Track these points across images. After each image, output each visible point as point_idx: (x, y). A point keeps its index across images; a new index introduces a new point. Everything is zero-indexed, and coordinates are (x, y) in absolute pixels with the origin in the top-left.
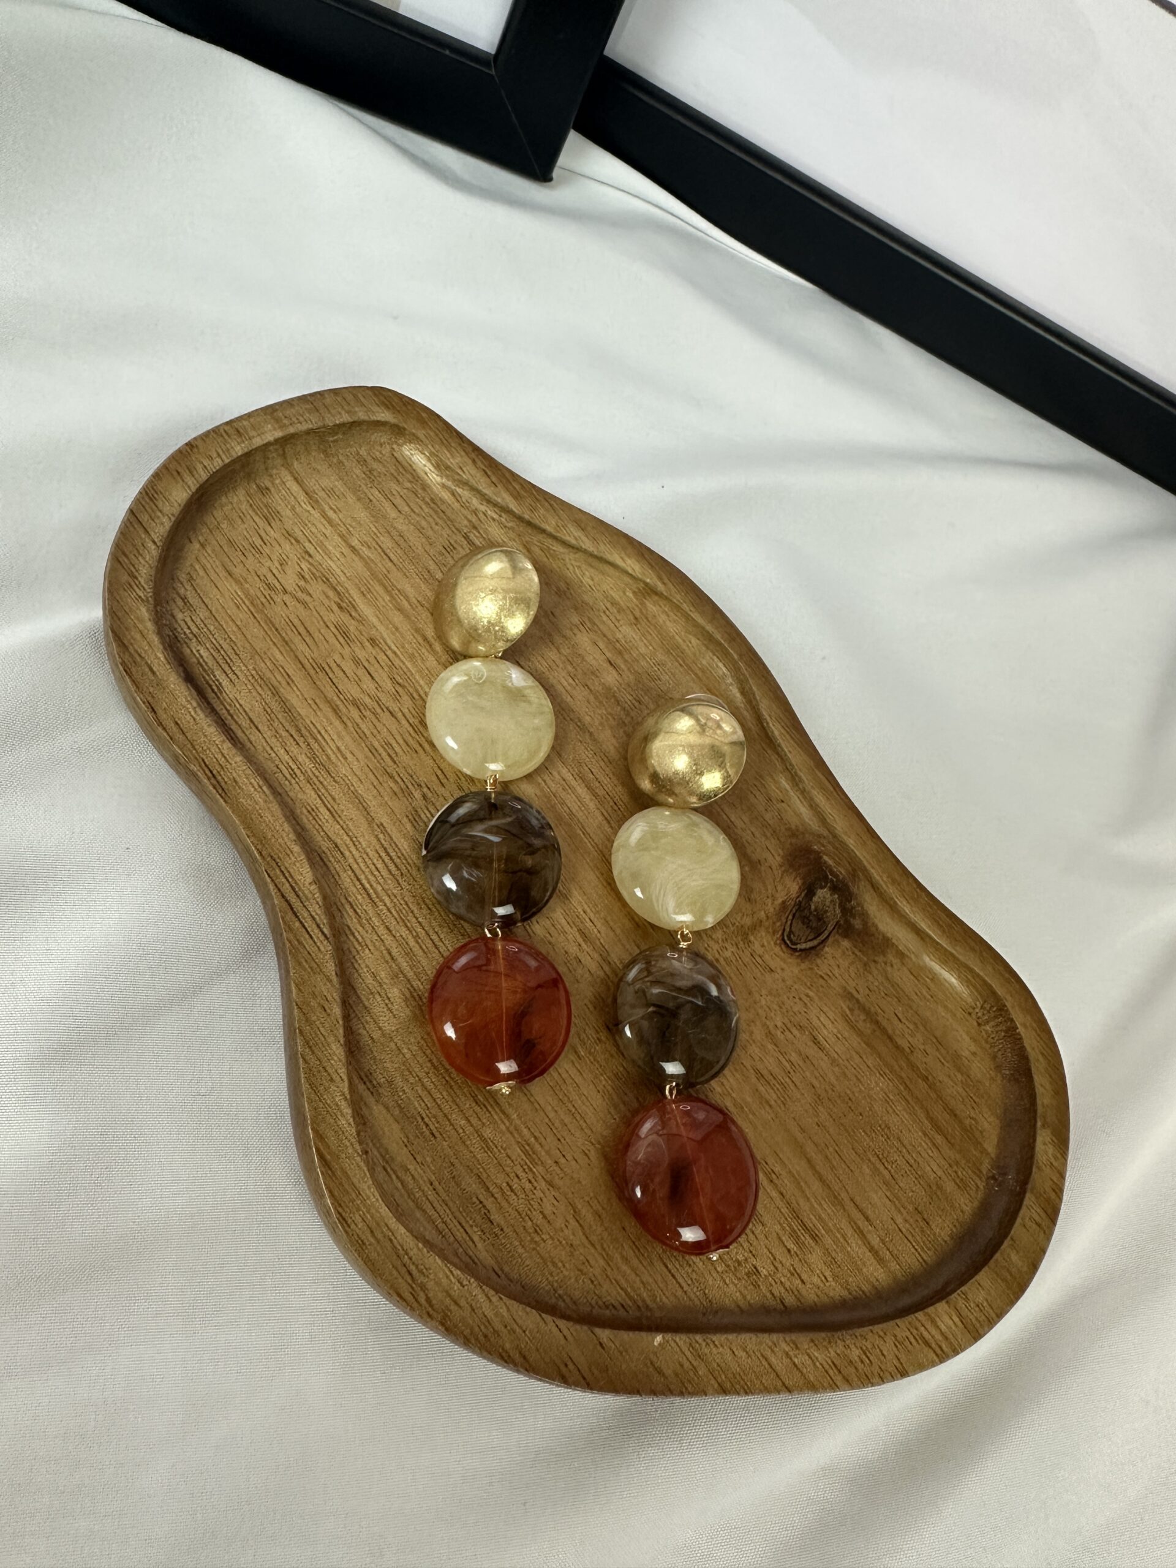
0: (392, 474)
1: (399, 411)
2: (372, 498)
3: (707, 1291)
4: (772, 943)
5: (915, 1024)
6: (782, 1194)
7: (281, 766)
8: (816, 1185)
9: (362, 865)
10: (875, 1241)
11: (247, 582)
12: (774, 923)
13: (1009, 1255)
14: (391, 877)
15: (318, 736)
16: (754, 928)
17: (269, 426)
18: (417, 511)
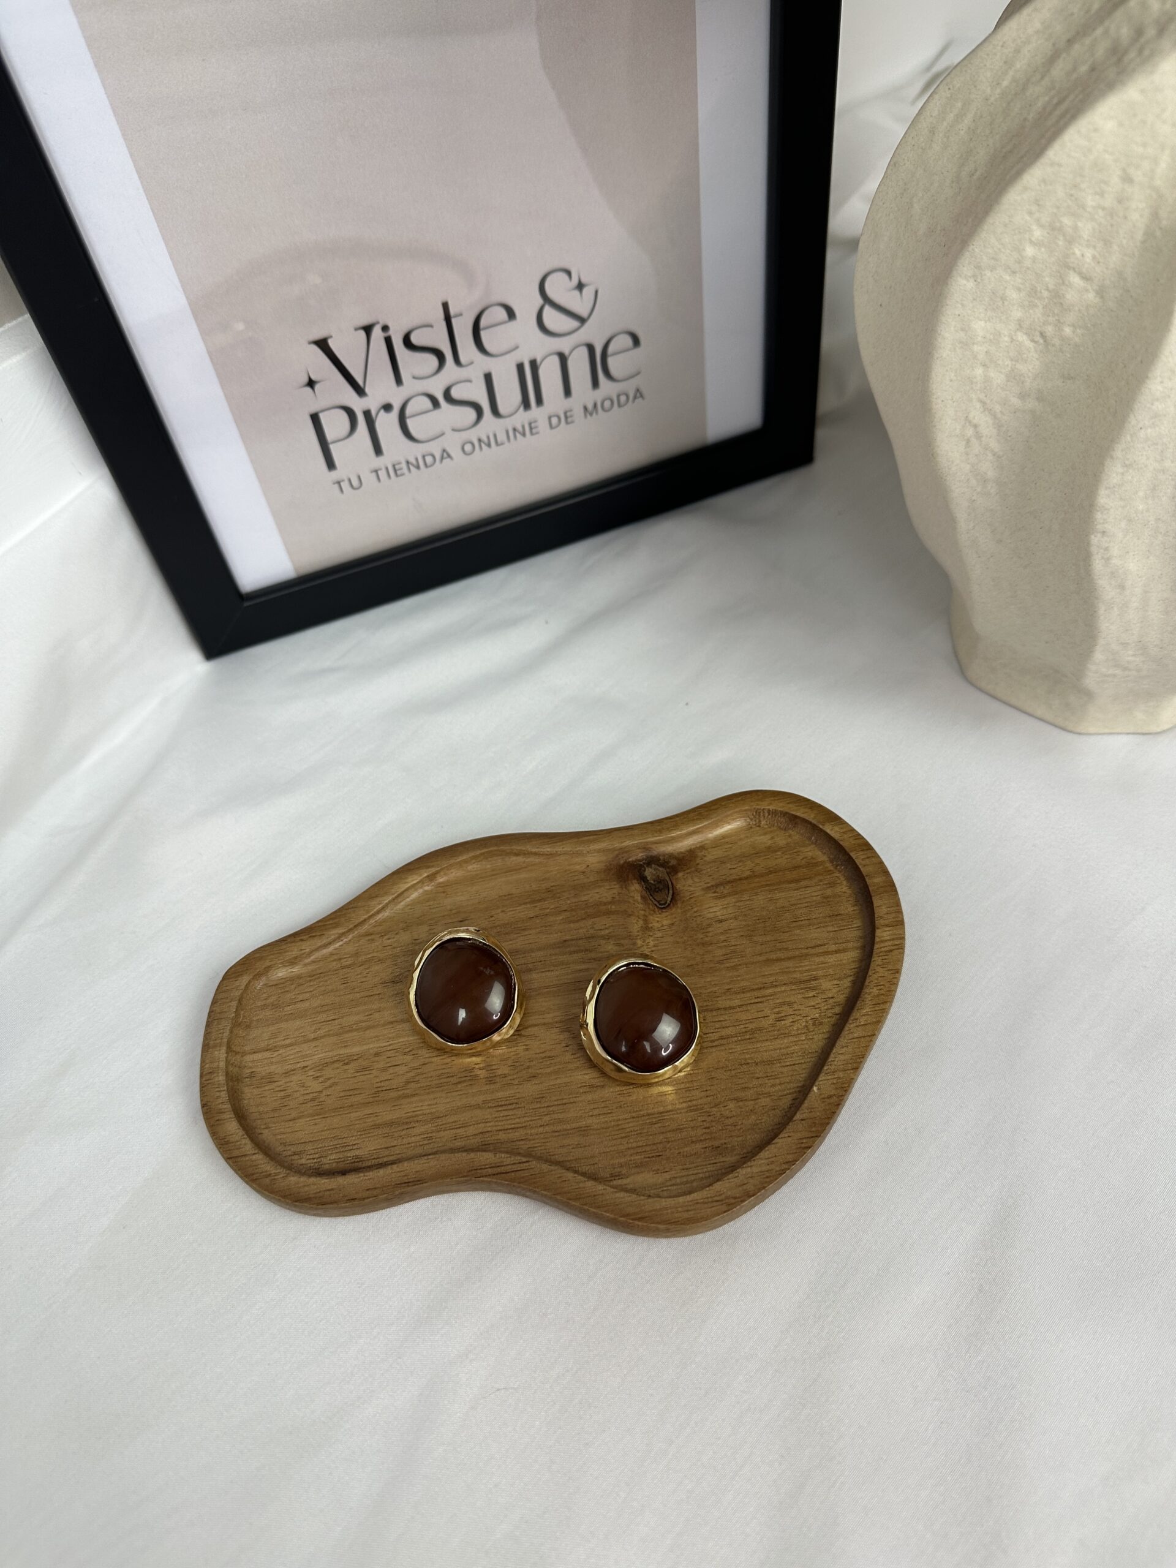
0: (282, 993)
1: (247, 969)
2: (290, 1013)
3: (810, 1051)
4: (659, 915)
5: (740, 861)
6: (785, 984)
7: (421, 1143)
8: (790, 964)
9: (500, 1124)
10: (833, 948)
11: (303, 1112)
12: (649, 908)
13: (874, 882)
14: (515, 1111)
15: (415, 1113)
16: (646, 921)
17: (216, 1052)
18: (312, 989)
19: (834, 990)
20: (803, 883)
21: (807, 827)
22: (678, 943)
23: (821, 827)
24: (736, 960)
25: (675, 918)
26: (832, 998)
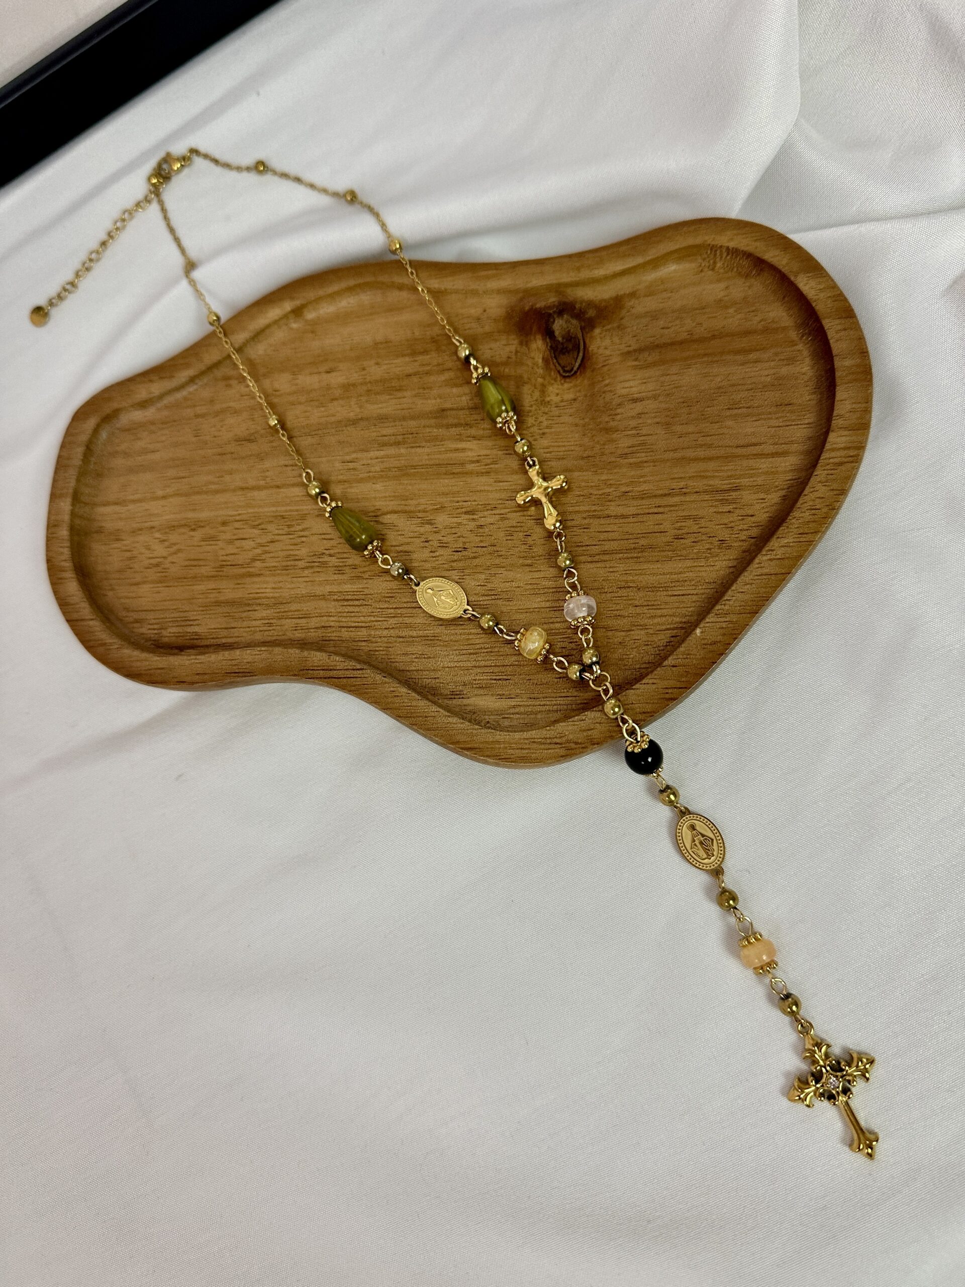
6: (696, 492)
8: (711, 465)
10: (769, 449)
11: (147, 577)
19: (758, 507)
20: (753, 356)
21: (775, 276)
22: (576, 425)
23: (792, 278)
24: (643, 454)
25: (580, 391)
26: (752, 516)
